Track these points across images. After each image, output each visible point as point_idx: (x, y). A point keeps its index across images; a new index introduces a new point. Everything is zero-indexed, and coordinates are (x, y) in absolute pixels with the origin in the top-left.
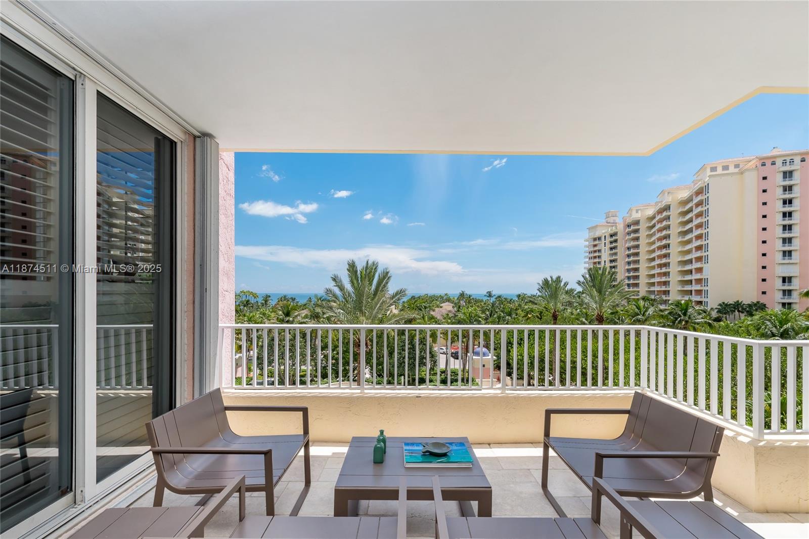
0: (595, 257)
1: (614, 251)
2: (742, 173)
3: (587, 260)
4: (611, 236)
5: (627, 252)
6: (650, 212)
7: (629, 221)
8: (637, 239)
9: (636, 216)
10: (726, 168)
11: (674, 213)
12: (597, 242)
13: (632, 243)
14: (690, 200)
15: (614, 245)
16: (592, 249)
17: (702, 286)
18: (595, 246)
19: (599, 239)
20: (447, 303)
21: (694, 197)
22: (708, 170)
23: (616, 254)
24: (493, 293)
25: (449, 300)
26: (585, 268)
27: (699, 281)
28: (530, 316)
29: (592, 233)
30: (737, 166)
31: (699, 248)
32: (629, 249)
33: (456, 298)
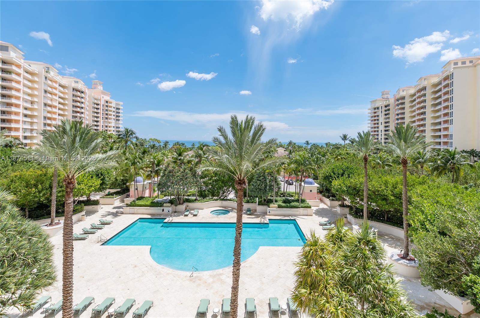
0: (375, 120)
1: (387, 116)
2: (475, 66)
3: (370, 122)
4: (386, 107)
5: (397, 117)
6: (412, 91)
7: (398, 97)
8: (403, 108)
9: (402, 94)
10: (464, 63)
11: (429, 92)
12: (376, 110)
13: (400, 111)
14: (440, 83)
15: (387, 112)
16: (373, 115)
17: (448, 139)
18: (375, 113)
19: (378, 108)
20: (281, 148)
21: (443, 82)
22: (452, 64)
23: (389, 118)
24: (310, 142)
25: (281, 146)
26: (368, 127)
27: (446, 136)
28: (339, 158)
29: (373, 105)
30: (471, 62)
31: (446, 115)
32: (398, 115)
33: (286, 145)
